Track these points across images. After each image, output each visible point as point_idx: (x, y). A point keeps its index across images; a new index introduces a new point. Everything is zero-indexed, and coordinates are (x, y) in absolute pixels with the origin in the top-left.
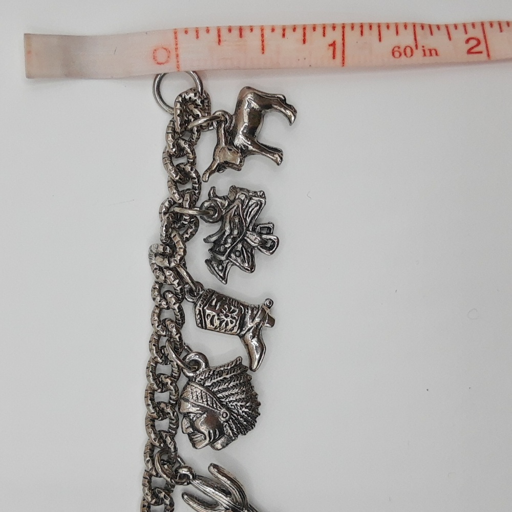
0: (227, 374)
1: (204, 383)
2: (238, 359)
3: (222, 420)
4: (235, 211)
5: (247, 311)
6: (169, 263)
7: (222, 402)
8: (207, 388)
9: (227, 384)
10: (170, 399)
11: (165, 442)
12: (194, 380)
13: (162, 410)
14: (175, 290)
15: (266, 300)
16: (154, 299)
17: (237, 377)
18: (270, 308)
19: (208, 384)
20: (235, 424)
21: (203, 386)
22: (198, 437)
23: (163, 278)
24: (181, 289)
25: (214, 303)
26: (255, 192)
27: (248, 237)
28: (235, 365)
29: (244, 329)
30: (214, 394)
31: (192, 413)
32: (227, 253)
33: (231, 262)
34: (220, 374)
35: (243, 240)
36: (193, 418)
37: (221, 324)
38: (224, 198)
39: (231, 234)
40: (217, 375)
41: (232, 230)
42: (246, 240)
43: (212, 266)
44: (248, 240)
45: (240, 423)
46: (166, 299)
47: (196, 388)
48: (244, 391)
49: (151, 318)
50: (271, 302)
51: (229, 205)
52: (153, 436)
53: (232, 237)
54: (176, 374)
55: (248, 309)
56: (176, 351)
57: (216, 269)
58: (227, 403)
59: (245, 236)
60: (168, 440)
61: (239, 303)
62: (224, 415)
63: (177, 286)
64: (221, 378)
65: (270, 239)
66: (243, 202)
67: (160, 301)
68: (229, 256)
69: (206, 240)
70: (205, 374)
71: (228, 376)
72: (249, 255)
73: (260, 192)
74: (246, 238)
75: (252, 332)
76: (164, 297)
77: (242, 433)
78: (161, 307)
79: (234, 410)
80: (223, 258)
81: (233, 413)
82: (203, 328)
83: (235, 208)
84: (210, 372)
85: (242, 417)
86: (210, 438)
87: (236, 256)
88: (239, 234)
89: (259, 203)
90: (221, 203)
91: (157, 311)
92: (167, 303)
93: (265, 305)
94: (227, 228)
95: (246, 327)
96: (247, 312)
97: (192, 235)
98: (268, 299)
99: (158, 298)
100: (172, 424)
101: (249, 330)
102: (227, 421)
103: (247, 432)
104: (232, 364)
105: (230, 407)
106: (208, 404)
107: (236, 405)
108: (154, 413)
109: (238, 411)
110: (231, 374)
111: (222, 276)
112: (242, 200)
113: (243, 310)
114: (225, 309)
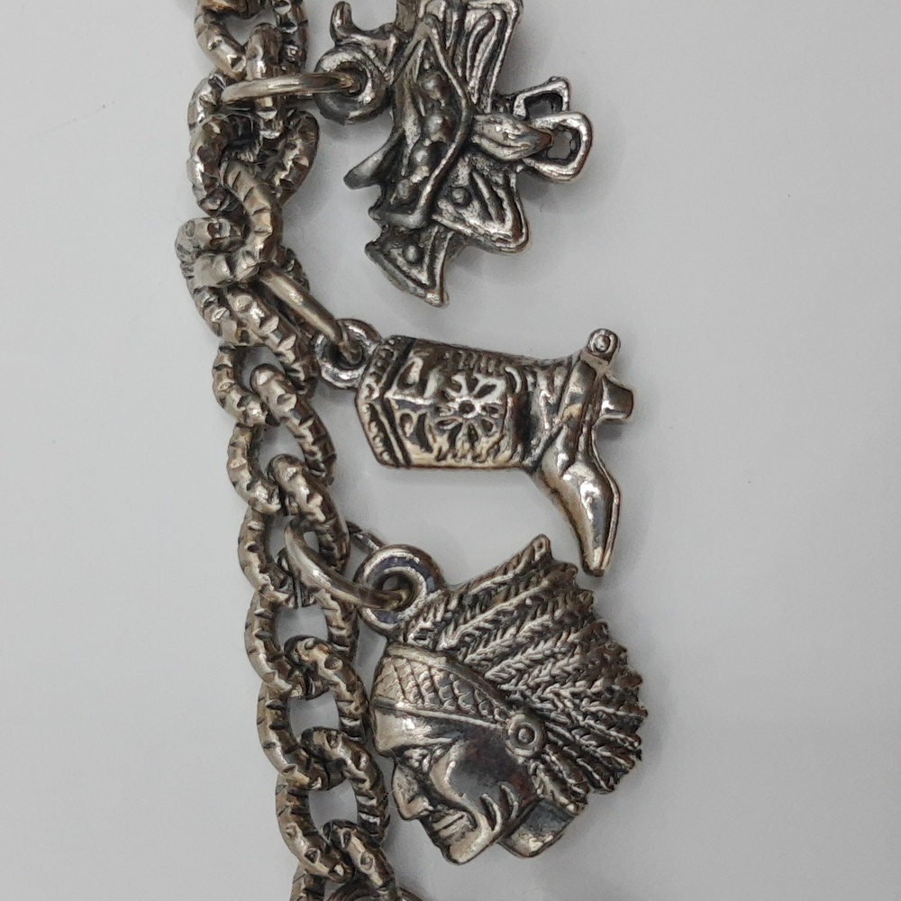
0: (506, 599)
1: (436, 642)
2: (536, 545)
3: (521, 754)
4: (423, 58)
5: (530, 379)
6: (232, 266)
7: (508, 693)
8: (450, 654)
9: (512, 630)
10: (342, 714)
11: (347, 859)
12: (401, 638)
13: (322, 757)
14: (278, 355)
15: (592, 335)
16: (222, 402)
17: (541, 603)
18: (608, 358)
19: (444, 643)
20: (565, 757)
21: (432, 650)
22: (453, 823)
23: (235, 326)
24: (296, 348)
25: (414, 375)
27: (482, 136)
28: (529, 565)
29: (534, 442)
30: (474, 671)
31: (415, 747)
32: (423, 201)
33: (447, 229)
34: (483, 601)
35: (467, 147)
36: (421, 762)
37: (452, 441)
38: (383, 32)
39: (424, 135)
40: (472, 607)
41: (422, 122)
42: (479, 149)
43: (393, 261)
44: (486, 144)
45: (583, 754)
46: (256, 394)
47: (409, 661)
48: (573, 646)
49: (228, 464)
50: (612, 339)
51: (399, 48)
52: (303, 844)
53: (427, 143)
54: (342, 629)
55: (534, 375)
56: (323, 557)
57: (401, 261)
58: (522, 694)
59: (470, 131)
60: (357, 847)
61: (501, 359)
62: (523, 737)
63: (277, 340)
64: (489, 614)
65: (561, 126)
66: (442, 25)
67: (239, 405)
68: (432, 207)
69: (352, 180)
70: (432, 611)
71: (508, 606)
72: (502, 194)
74: (476, 139)
76: (250, 392)
77: (597, 786)
78: (250, 423)
79: (553, 715)
80: (413, 219)
81: (551, 725)
82: (396, 464)
83: (420, 50)
84: (447, 603)
85: (587, 731)
86: (492, 822)
87: (456, 205)
88: (449, 129)
89: (498, 16)
90: (376, 50)
91: (244, 440)
92: (264, 407)
93: (590, 351)
94: (411, 128)
95: (539, 434)
96: (535, 384)
97: (301, 171)
98: (598, 331)
99: (235, 396)
100: (363, 795)
101: (551, 440)
102: (537, 756)
103: (617, 781)
104: (519, 562)
105: (539, 705)
106: (459, 710)
107: (557, 695)
108: (290, 769)
109: (569, 715)
110: (516, 594)
111: (424, 278)
112: (441, 16)
113: (518, 380)
114: (458, 388)
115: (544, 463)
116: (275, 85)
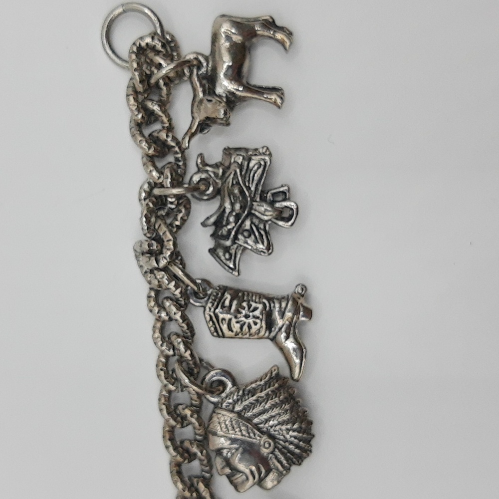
0: (261, 392)
1: (234, 408)
2: (273, 369)
3: (265, 451)
4: (233, 179)
5: (272, 305)
6: (157, 262)
7: (261, 428)
8: (239, 414)
9: (263, 404)
10: (196, 434)
11: (197, 491)
12: (220, 406)
13: (187, 451)
14: (174, 295)
15: (297, 287)
16: (151, 311)
17: (275, 393)
18: (303, 296)
19: (238, 408)
20: (282, 453)
21: (232, 411)
22: (239, 478)
23: (156, 283)
24: (181, 292)
25: (227, 303)
26: (256, 150)
27: (256, 210)
28: (271, 378)
30: (249, 420)
31: (225, 449)
32: (232, 236)
33: (241, 246)
34: (253, 392)
35: (250, 214)
36: (227, 454)
37: (241, 328)
38: (217, 166)
39: (233, 210)
40: (248, 394)
41: (232, 204)
42: (254, 215)
43: (219, 258)
44: (257, 213)
45: (290, 451)
46: (164, 309)
47: (223, 415)
49: (153, 336)
50: (304, 288)
51: (224, 173)
52: (180, 486)
53: (234, 214)
54: (196, 401)
55: (274, 303)
56: (189, 373)
57: (223, 258)
58: (267, 429)
59: (251, 208)
60: (201, 487)
61: (261, 296)
62: (267, 445)
63: (174, 289)
64: (254, 398)
65: (286, 207)
66: (241, 166)
67: (158, 313)
68: (236, 238)
69: (204, 224)
70: (232, 395)
71: (263, 394)
72: (263, 232)
73: (263, 148)
74: (253, 212)
75: (286, 332)
76: (162, 307)
77: (294, 464)
78: (162, 319)
79: (278, 436)
80: (228, 243)
81: (277, 440)
82: (219, 336)
83: (232, 176)
84: (238, 392)
85: (291, 443)
86: (254, 478)
87: (245, 237)
88: (243, 208)
89: (262, 163)
90: (214, 173)
91: (159, 325)
92: (167, 314)
93: (295, 293)
94: (228, 206)
95: (275, 326)
96: (274, 307)
97: (183, 221)
98: (299, 285)
99: (156, 309)
100: (204, 465)
101: (280, 329)
102: (272, 453)
103: (302, 461)
104: (266, 376)
105: (273, 432)
106: (242, 435)
107: (281, 429)
108: (176, 456)
109: (284, 436)
110: (265, 390)
111: (232, 266)
112: (240, 163)
113: (268, 305)
114: (244, 308)
115: (277, 338)
116: (175, 191)
